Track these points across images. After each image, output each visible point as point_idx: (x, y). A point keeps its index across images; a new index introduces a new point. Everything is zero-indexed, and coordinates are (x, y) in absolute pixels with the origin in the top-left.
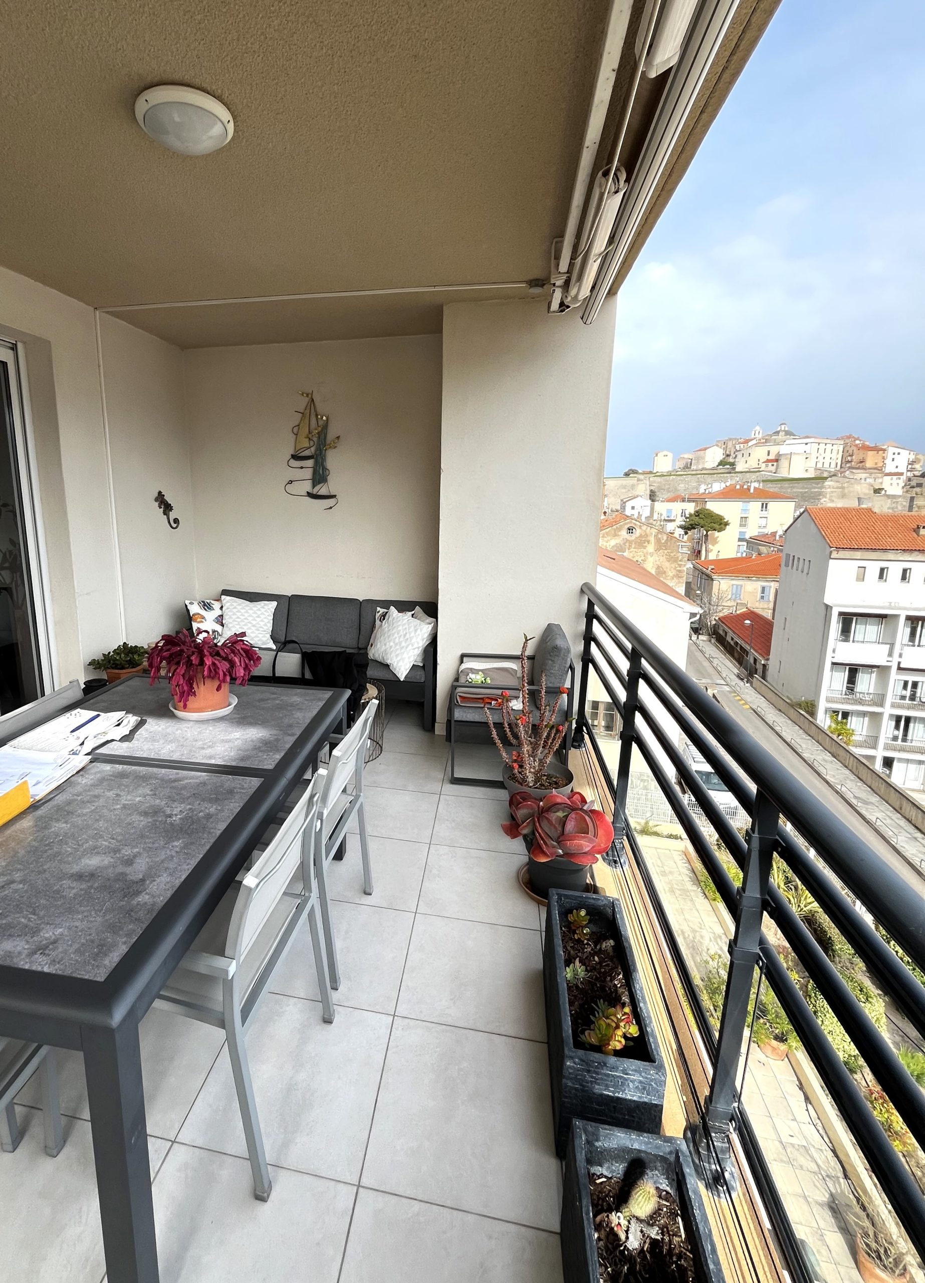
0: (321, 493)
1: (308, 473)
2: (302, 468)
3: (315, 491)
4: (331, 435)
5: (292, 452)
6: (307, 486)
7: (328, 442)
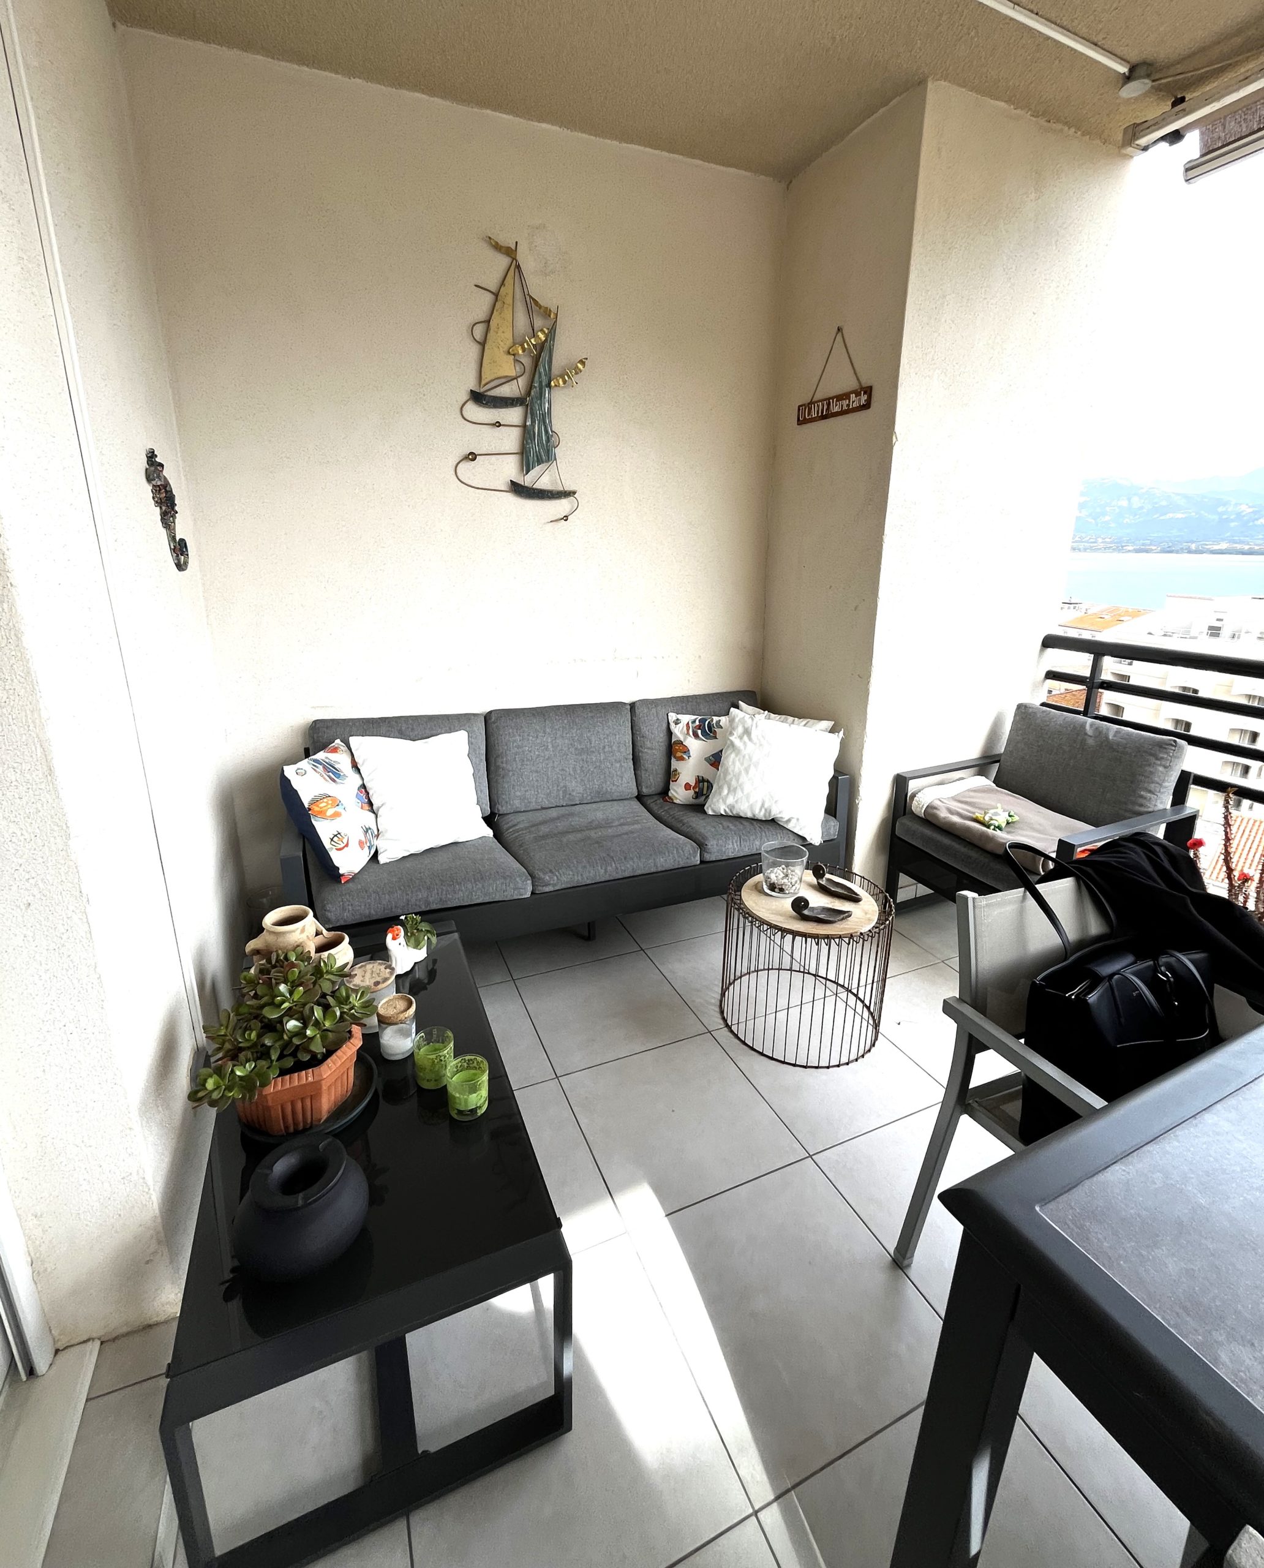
0: (540, 485)
1: (510, 439)
2: (498, 424)
3: (528, 480)
4: (562, 354)
5: (471, 384)
6: (509, 469)
7: (556, 370)
